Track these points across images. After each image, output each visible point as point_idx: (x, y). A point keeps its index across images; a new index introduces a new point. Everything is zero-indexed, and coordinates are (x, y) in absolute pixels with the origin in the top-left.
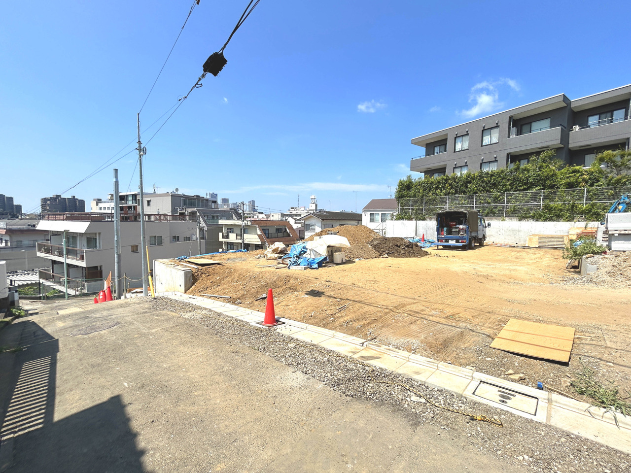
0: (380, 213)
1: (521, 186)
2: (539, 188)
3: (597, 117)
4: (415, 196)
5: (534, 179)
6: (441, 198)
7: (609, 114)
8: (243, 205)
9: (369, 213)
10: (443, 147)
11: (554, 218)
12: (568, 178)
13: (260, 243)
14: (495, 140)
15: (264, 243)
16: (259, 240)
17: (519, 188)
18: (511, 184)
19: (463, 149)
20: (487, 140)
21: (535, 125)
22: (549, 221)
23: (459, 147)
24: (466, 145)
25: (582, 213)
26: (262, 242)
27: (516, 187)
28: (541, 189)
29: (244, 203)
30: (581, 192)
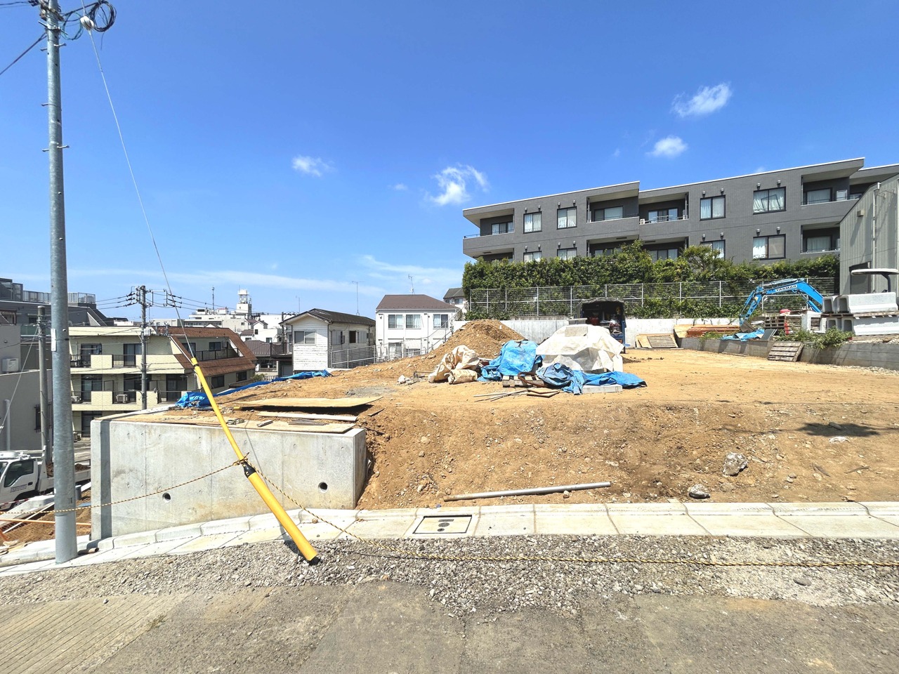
0: (404, 314)
1: (620, 278)
2: (637, 280)
3: (656, 213)
4: (491, 287)
5: (634, 270)
6: (528, 290)
7: (665, 212)
8: (145, 292)
9: (386, 315)
10: (503, 227)
11: (656, 315)
12: (664, 271)
13: (182, 372)
14: (572, 223)
15: (189, 371)
16: (180, 366)
17: (618, 280)
18: (611, 275)
19: (534, 230)
20: (562, 222)
21: (608, 212)
22: (652, 318)
23: (529, 227)
24: (538, 226)
25: (678, 309)
26: (186, 369)
27: (615, 280)
28: (640, 282)
29: (147, 289)
30: (676, 286)
